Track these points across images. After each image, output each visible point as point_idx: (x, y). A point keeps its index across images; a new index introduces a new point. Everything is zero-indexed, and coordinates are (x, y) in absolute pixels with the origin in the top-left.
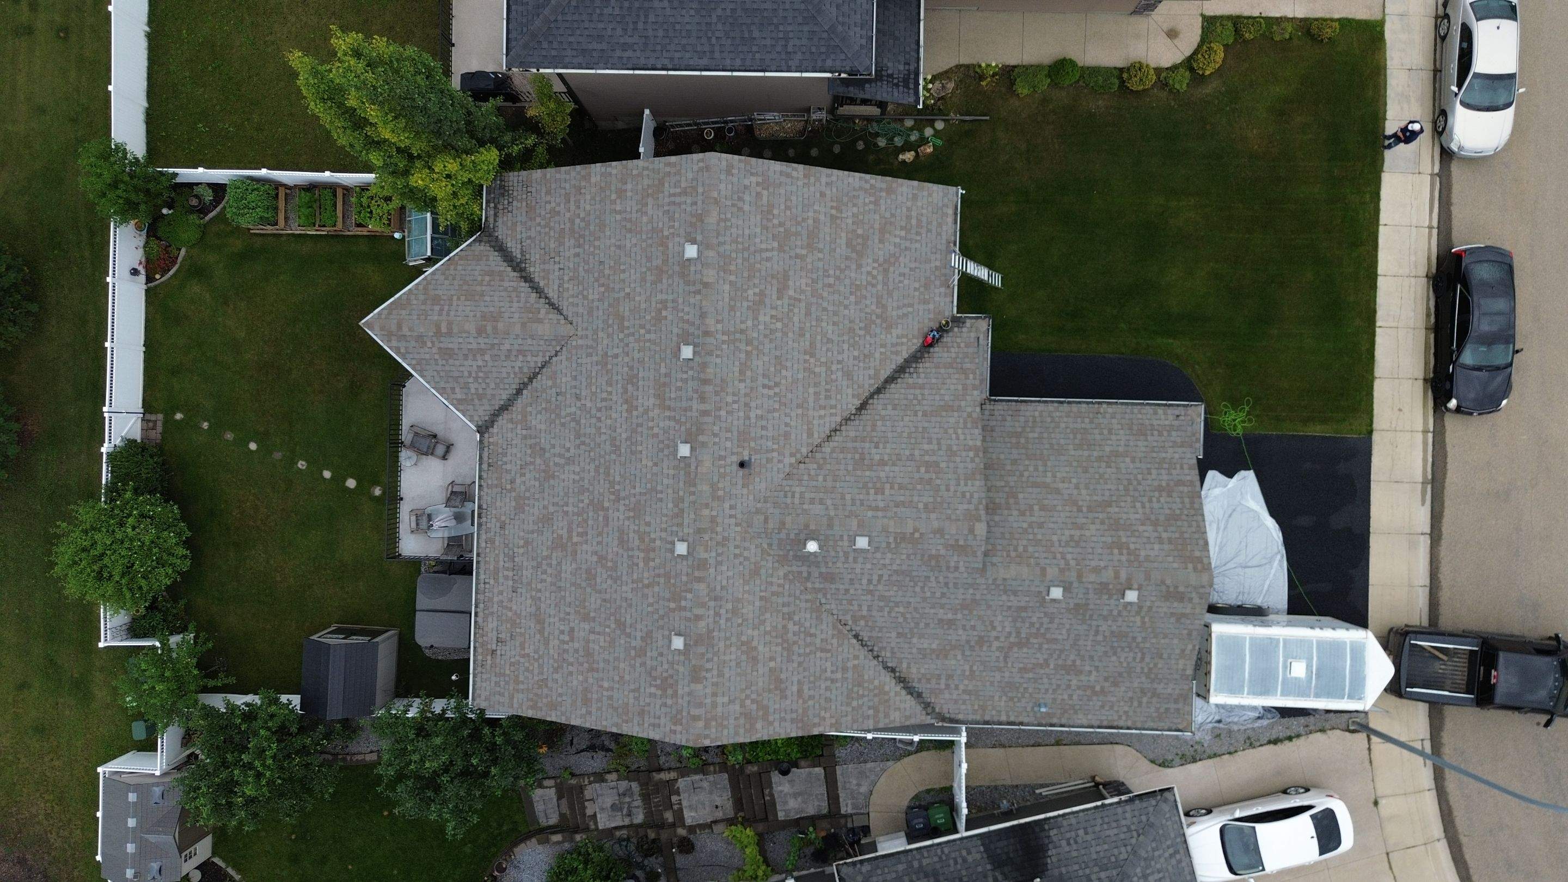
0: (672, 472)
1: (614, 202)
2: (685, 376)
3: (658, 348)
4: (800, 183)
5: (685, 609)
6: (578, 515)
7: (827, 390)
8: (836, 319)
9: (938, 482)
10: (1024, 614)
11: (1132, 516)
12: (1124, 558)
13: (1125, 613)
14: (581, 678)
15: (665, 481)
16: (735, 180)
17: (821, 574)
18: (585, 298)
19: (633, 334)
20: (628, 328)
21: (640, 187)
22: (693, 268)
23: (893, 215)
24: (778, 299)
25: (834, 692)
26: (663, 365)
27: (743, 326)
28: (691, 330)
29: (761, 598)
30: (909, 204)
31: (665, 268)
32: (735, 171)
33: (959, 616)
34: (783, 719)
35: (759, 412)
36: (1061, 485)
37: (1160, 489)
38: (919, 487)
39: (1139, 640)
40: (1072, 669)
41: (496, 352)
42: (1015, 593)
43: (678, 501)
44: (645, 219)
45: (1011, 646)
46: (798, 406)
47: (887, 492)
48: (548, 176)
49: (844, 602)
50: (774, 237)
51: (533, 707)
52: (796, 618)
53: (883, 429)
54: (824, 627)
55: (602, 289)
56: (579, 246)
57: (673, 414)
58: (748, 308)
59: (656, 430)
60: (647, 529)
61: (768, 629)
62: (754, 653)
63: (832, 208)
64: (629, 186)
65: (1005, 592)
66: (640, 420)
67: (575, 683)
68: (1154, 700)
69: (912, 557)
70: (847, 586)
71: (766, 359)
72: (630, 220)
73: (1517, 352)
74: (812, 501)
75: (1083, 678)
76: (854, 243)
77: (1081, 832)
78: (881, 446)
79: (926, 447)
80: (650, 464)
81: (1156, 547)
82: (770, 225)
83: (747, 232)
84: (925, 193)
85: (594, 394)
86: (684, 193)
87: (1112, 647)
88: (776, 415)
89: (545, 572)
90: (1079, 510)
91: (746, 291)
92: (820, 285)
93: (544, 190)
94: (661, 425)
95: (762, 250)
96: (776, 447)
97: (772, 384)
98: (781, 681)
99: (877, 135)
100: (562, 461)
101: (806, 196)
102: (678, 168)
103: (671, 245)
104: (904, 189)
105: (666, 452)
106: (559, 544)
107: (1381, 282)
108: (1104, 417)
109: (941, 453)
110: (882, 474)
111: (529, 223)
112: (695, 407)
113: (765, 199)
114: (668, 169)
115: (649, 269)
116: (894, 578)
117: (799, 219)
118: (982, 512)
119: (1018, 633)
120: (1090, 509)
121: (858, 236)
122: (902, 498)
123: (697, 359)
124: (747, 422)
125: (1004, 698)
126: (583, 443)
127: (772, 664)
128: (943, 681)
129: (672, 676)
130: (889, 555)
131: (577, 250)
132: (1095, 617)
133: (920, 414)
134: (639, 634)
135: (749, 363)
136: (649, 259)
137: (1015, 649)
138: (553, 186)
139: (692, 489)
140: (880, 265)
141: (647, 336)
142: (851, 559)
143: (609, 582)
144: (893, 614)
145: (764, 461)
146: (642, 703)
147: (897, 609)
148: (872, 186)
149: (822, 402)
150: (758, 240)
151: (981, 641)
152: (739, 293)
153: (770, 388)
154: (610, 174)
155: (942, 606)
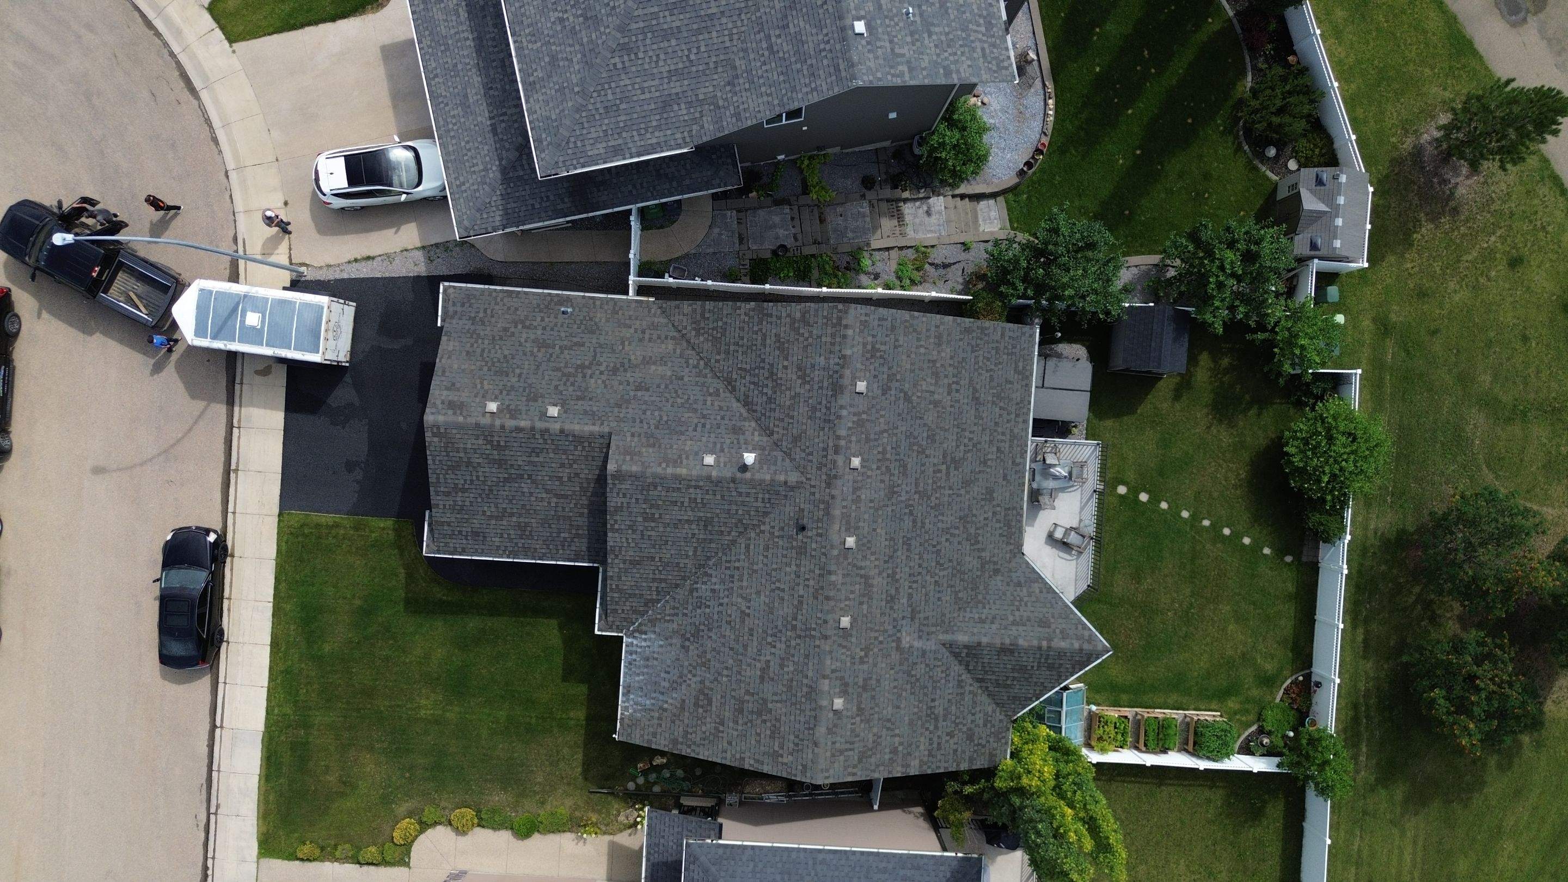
0: (861, 524)
1: (901, 744)
2: (847, 603)
3: (869, 625)
4: (748, 754)
5: (855, 414)
6: (940, 487)
7: (733, 582)
8: (723, 640)
9: (644, 506)
10: (579, 393)
11: (487, 470)
12: (496, 438)
13: (497, 392)
14: (943, 354)
15: (866, 516)
16: (800, 759)
17: (744, 434)
18: (927, 665)
19: (889, 636)
20: (893, 641)
21: (878, 756)
22: (837, 690)
23: (673, 722)
24: (769, 661)
25: (737, 335)
26: (865, 612)
27: (798, 641)
28: (840, 641)
29: (792, 417)
30: (659, 730)
31: (860, 690)
32: (800, 767)
33: (632, 393)
34: (779, 318)
35: (788, 569)
36: (544, 495)
37: (464, 490)
38: (660, 503)
39: (485, 369)
40: (542, 344)
41: (1004, 622)
42: (585, 412)
43: (857, 500)
44: (875, 730)
45: (589, 368)
46: (756, 571)
47: (687, 500)
48: (955, 764)
49: (725, 408)
50: (770, 711)
51: (983, 329)
52: (765, 398)
53: (687, 549)
54: (743, 389)
55: (913, 673)
56: (931, 708)
57: (859, 571)
58: (793, 656)
59: (873, 558)
60: (883, 477)
61: (788, 393)
62: (799, 373)
63: (723, 732)
64: (887, 757)
65: (594, 414)
66: (886, 566)
67: (948, 350)
68: (473, 315)
69: (668, 446)
70: (723, 422)
71: (781, 613)
72: (888, 729)
73: (158, 580)
74: (748, 494)
75: (532, 337)
76: (706, 702)
77: (537, 206)
78: (690, 536)
79: (653, 533)
80: (879, 530)
81: (469, 446)
82: (774, 722)
83: (792, 718)
84: (646, 737)
85: (923, 587)
86: (841, 752)
87: (507, 362)
88: (774, 566)
89: (970, 439)
90: (530, 477)
91: (795, 670)
92: (735, 669)
93: (959, 753)
94: (868, 563)
95: (780, 702)
96: (776, 540)
97: (777, 592)
98: (779, 348)
99: (684, 779)
100: (952, 531)
101: (743, 743)
102: (846, 773)
103: (855, 708)
104: (663, 742)
105: (865, 541)
106: (957, 463)
107: (268, 640)
108: (506, 547)
109: (641, 528)
110: (690, 513)
111: (973, 726)
112: (840, 577)
113: (777, 744)
114: (855, 771)
115: (874, 690)
116: (683, 429)
117: (749, 725)
118: (609, 481)
119: (584, 376)
120: (521, 476)
121: (702, 707)
122: (675, 494)
123: (837, 617)
124: (798, 562)
125: (597, 320)
126: (934, 546)
127: (786, 363)
128: (647, 336)
129: (867, 359)
130: (687, 448)
131: (933, 704)
132: (521, 390)
133: (657, 559)
134: (893, 392)
135: (795, 610)
136: (873, 698)
137: (587, 363)
138: (950, 757)
139: (845, 511)
140: (685, 681)
141: (877, 634)
142: (718, 446)
143: (916, 434)
144: (686, 397)
145: (786, 528)
146: (892, 336)
147: (683, 401)
148: (689, 746)
149: (736, 573)
150: (784, 710)
151: (615, 371)
152: (800, 668)
153: (778, 588)
154: (903, 766)
155: (645, 403)
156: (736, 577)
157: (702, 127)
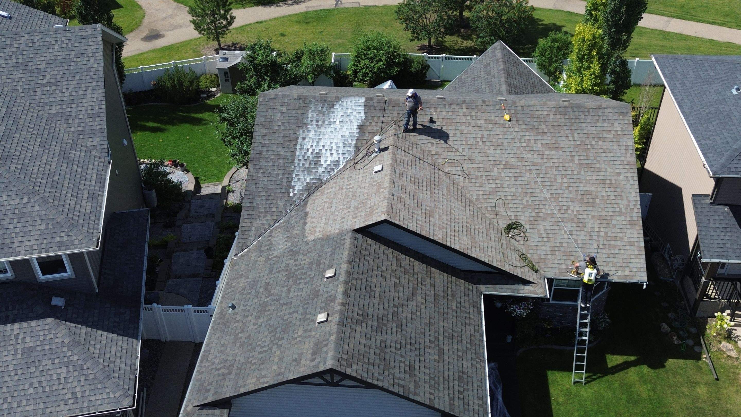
8: (532, 183)
10: (314, 266)
11: (389, 337)
23: (614, 226)
24: (542, 144)
30: (626, 239)
36: (415, 304)
37: (412, 368)
39: (280, 343)
40: (261, 312)
41: (490, 78)
42: (332, 254)
47: (412, 185)
63: (611, 181)
65: (334, 249)
69: (366, 195)
75: (253, 322)
76: (589, 197)
79: (444, 217)
81: (363, 341)
83: (583, 125)
87: (276, 329)
90: (395, 306)
91: (545, 124)
92: (555, 172)
97: (484, 140)
101: (615, 163)
109: (440, 222)
110: (424, 189)
117: (598, 159)
119: (298, 270)
120: (395, 312)
121: (594, 200)
132: (306, 306)
137: (285, 274)
140: (575, 215)
156: (477, 173)
157: (95, 147)
